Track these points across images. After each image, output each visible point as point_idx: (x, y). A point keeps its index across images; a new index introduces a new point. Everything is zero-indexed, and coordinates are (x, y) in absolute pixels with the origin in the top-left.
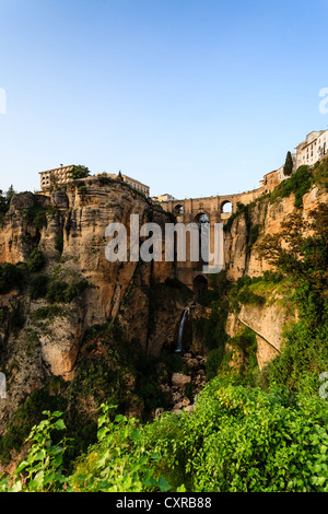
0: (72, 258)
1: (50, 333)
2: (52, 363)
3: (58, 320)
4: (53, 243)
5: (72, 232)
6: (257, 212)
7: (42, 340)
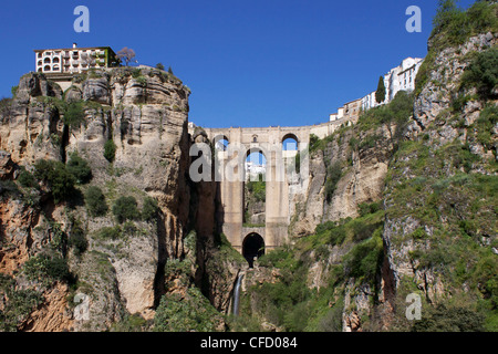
0: (131, 170)
1: (127, 256)
2: (128, 296)
3: (135, 241)
4: (101, 149)
5: (127, 137)
6: (337, 147)
7: (116, 265)
